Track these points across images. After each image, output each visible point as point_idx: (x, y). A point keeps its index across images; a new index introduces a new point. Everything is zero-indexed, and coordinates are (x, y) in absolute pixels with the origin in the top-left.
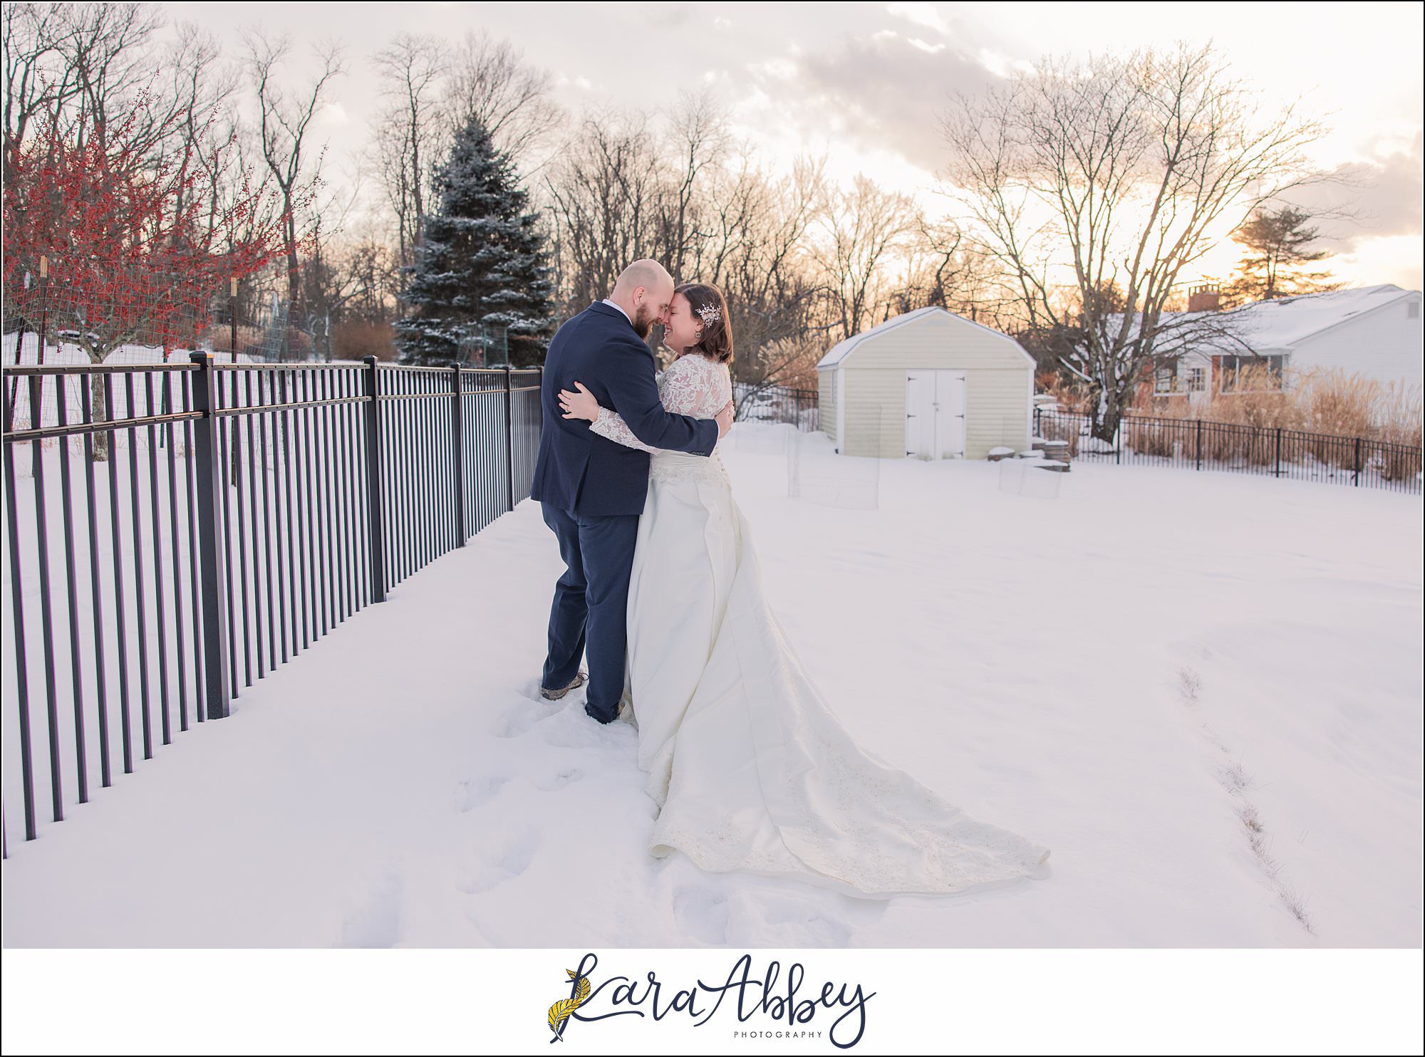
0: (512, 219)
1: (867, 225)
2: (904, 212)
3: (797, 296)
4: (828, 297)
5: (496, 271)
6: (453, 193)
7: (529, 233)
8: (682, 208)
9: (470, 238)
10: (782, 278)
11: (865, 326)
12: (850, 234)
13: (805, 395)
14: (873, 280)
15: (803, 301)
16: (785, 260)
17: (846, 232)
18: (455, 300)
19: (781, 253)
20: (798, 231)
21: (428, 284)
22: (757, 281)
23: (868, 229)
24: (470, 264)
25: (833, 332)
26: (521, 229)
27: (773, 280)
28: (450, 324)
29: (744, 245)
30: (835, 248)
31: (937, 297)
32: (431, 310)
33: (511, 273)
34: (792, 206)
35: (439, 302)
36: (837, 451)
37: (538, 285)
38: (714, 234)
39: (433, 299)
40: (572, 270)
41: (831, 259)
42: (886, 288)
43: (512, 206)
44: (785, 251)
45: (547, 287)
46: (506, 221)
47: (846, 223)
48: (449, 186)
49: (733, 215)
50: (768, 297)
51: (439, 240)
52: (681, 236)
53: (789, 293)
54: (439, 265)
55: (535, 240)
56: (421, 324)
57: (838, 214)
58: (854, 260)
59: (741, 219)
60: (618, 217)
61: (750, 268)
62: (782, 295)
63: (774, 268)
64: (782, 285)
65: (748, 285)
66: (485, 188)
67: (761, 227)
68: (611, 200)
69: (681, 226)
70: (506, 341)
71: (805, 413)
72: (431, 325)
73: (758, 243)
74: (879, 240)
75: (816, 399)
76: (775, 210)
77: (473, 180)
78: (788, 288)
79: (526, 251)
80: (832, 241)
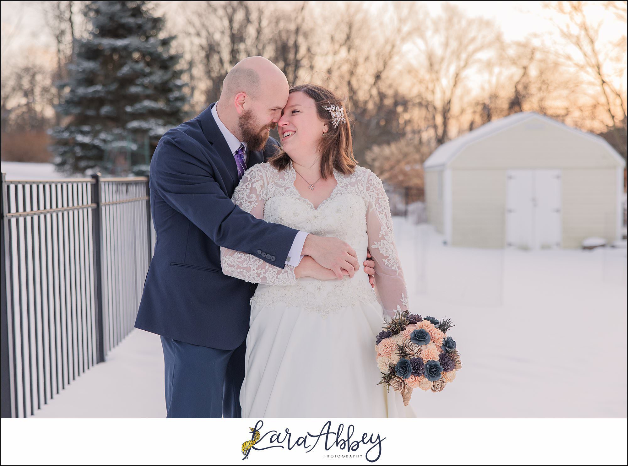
0: (152, 40)
1: (454, 44)
2: (485, 33)
3: (396, 104)
4: (421, 106)
5: (137, 85)
6: (102, 18)
7: (167, 52)
8: (297, 31)
9: (115, 56)
10: (382, 90)
11: (453, 130)
12: (439, 52)
13: (413, 192)
14: (459, 91)
15: (400, 109)
16: (385, 75)
17: (436, 50)
18: (103, 111)
19: (381, 68)
20: (396, 50)
21: (79, 97)
22: (361, 93)
23: (455, 48)
24: (116, 79)
25: (425, 136)
26: (160, 49)
27: (375, 92)
28: (98, 132)
29: (349, 62)
30: (427, 64)
31: (515, 106)
32: (82, 120)
33: (151, 87)
34: (391, 29)
35: (89, 112)
36: (446, 244)
37: (175, 98)
38: (324, 52)
39: (84, 110)
40: (203, 85)
41: (423, 73)
42: (471, 98)
43: (151, 29)
44: (385, 68)
45: (182, 99)
46: (146, 42)
47: (436, 42)
48: (98, 13)
49: (340, 36)
50: (370, 106)
51: (89, 59)
52: (295, 55)
53: (388, 102)
54: (89, 80)
55: (172, 58)
56: (73, 132)
57: (428, 34)
58: (442, 73)
59: (347, 39)
60: (242, 39)
61: (354, 82)
62: (382, 105)
63: (376, 82)
64: (382, 96)
65: (353, 96)
66: (127, 14)
67: (364, 47)
68: (236, 25)
69: (296, 47)
70: (146, 146)
71: (412, 207)
72: (84, 133)
73: (361, 60)
74: (464, 56)
75: (422, 195)
76: (376, 33)
77: (117, 7)
78: (388, 99)
79: (164, 68)
80: (424, 58)
